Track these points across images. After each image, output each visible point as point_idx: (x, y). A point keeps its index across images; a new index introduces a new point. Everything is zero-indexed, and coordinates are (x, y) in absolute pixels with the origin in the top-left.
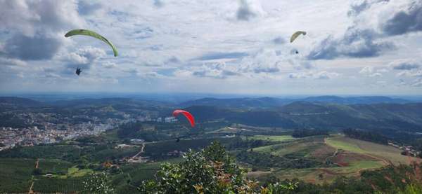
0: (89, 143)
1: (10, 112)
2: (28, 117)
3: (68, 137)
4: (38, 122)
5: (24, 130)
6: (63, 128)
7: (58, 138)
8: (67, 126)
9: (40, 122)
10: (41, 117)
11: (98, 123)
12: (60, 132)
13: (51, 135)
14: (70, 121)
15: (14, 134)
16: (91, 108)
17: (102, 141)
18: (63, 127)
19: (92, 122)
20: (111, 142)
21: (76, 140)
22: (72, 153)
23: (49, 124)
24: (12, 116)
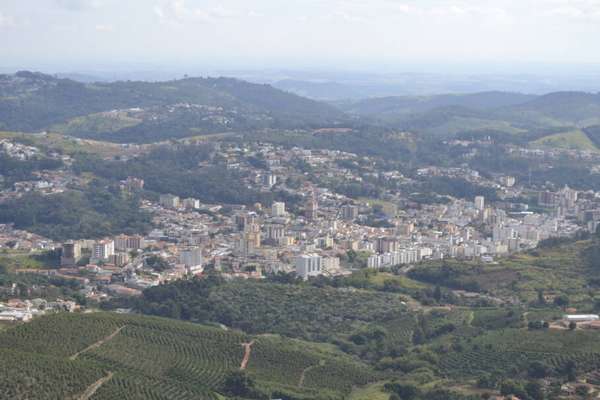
0: (457, 293)
1: (199, 140)
2: (258, 163)
3: (387, 258)
4: (288, 182)
5: (240, 211)
6: (376, 219)
7: (350, 258)
8: (391, 208)
9: (297, 185)
10: (302, 166)
11: (513, 208)
12: (362, 231)
13: (329, 242)
14: (405, 190)
15: (203, 227)
16: (494, 135)
17: (513, 287)
18: (377, 210)
19: (492, 198)
20: (549, 299)
21: (412, 275)
22: (382, 328)
23: (326, 194)
24: (203, 153)
